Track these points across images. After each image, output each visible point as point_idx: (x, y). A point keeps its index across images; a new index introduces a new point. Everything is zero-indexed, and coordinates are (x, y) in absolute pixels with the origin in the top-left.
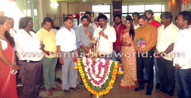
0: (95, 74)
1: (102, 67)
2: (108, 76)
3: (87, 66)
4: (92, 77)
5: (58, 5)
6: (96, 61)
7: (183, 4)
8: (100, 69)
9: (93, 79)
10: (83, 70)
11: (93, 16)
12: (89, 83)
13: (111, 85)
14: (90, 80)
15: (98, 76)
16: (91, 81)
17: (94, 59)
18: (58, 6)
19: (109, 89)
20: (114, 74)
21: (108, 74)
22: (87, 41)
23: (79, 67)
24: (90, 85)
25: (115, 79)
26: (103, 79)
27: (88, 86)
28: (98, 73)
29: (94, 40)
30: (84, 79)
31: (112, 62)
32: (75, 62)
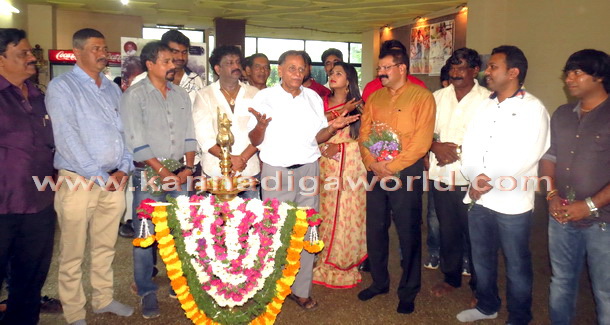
0: (224, 262)
1: (251, 231)
2: (273, 263)
3: (197, 230)
4: (215, 273)
5: (18, 11)
6: (231, 209)
7: (416, 42)
8: (243, 241)
9: (215, 280)
10: (179, 247)
12: (200, 298)
13: (282, 294)
14: (207, 286)
15: (236, 268)
16: (209, 288)
17: (221, 204)
18: (14, 14)
19: (274, 310)
20: (293, 252)
21: (273, 255)
22: (172, 137)
23: (160, 237)
24: (205, 302)
26: (254, 274)
27: (195, 310)
28: (236, 256)
29: (225, 129)
30: (178, 287)
31: (288, 211)
32: (144, 220)
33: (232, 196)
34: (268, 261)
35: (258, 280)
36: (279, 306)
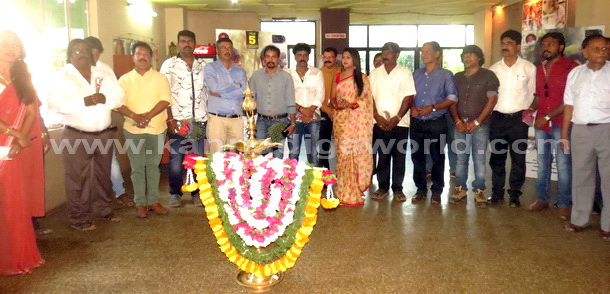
0: (250, 208)
1: (272, 186)
2: (292, 214)
3: (228, 181)
4: (243, 218)
6: (255, 165)
7: (528, 20)
8: (266, 192)
9: (244, 224)
10: (215, 194)
11: (257, 43)
12: (232, 236)
13: (301, 241)
14: (236, 228)
15: (260, 215)
16: (238, 230)
17: (247, 160)
18: (154, 18)
19: (294, 255)
20: (310, 207)
21: (293, 207)
23: (201, 185)
24: (236, 241)
25: (314, 223)
26: (275, 222)
27: (228, 245)
28: (260, 204)
30: (215, 225)
31: (306, 171)
32: (189, 171)
33: (257, 154)
34: (288, 212)
35: (279, 227)
36: (298, 252)
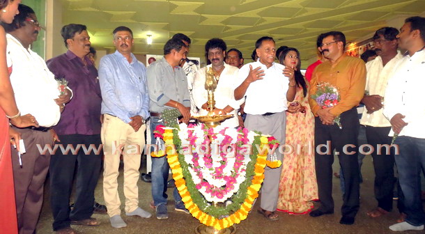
0: (211, 169)
2: (244, 173)
4: (204, 177)
6: (215, 132)
9: (205, 182)
10: (181, 158)
12: (194, 194)
13: (252, 197)
14: (199, 186)
15: (218, 175)
17: (207, 129)
19: (246, 208)
20: (259, 167)
21: (246, 168)
24: (198, 198)
25: (261, 181)
26: (231, 180)
27: (191, 203)
28: (219, 165)
29: (210, 77)
30: (180, 185)
31: (255, 137)
32: (158, 139)
33: (215, 124)
34: (241, 172)
35: (235, 185)
36: (250, 206)
